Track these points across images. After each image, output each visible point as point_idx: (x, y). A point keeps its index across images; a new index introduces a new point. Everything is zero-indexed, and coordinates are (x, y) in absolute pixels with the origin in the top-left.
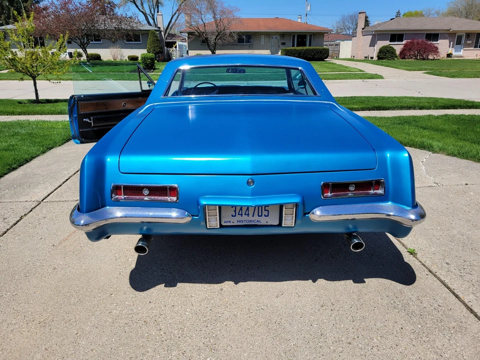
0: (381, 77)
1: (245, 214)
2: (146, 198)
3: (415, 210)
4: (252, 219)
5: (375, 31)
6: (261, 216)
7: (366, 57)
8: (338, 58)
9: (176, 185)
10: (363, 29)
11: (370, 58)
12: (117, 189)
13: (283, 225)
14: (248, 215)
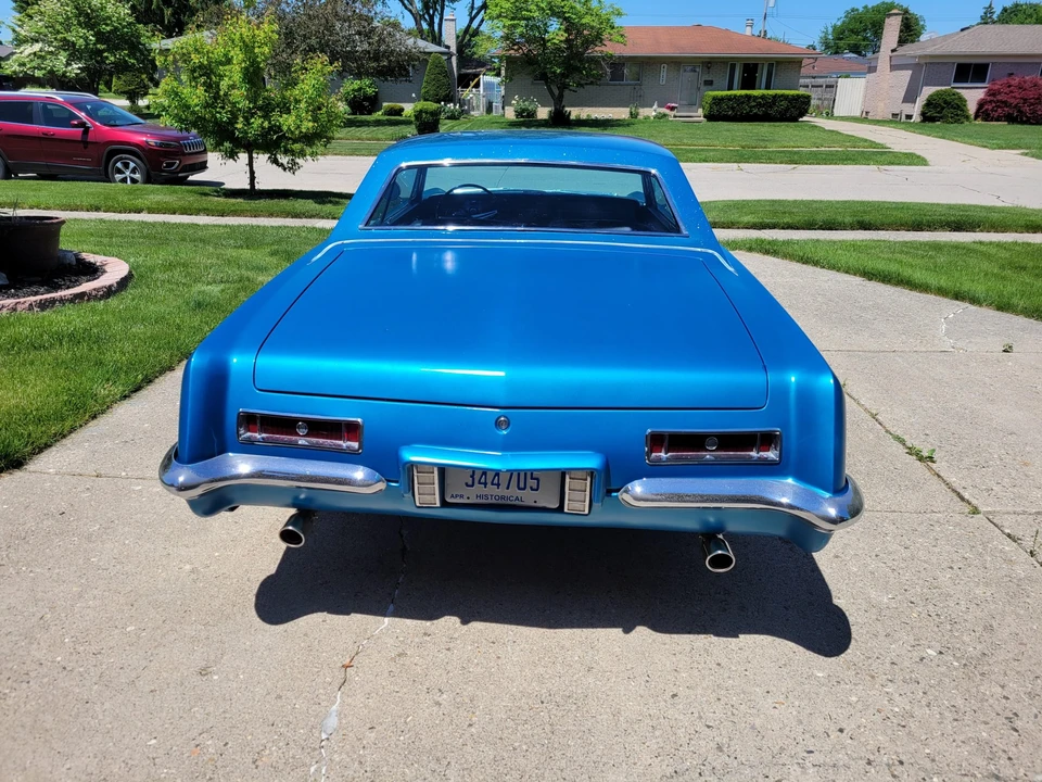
0: (921, 161)
1: (492, 484)
2: (302, 442)
3: (839, 499)
4: (506, 493)
5: (920, 57)
6: (524, 489)
7: (894, 115)
8: (830, 115)
9: (359, 420)
10: (893, 51)
11: (904, 117)
12: (249, 420)
13: (566, 510)
14: (498, 485)
